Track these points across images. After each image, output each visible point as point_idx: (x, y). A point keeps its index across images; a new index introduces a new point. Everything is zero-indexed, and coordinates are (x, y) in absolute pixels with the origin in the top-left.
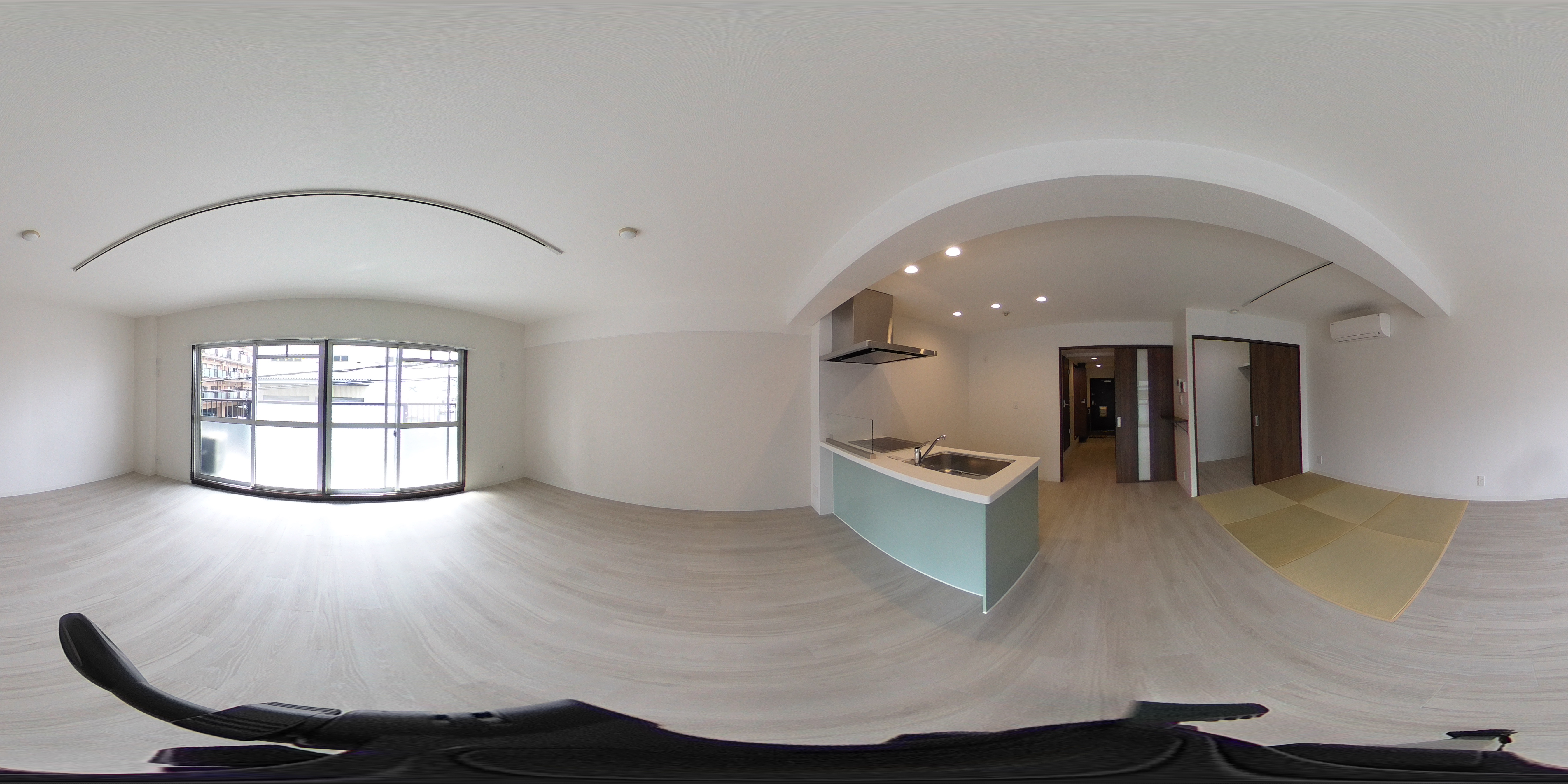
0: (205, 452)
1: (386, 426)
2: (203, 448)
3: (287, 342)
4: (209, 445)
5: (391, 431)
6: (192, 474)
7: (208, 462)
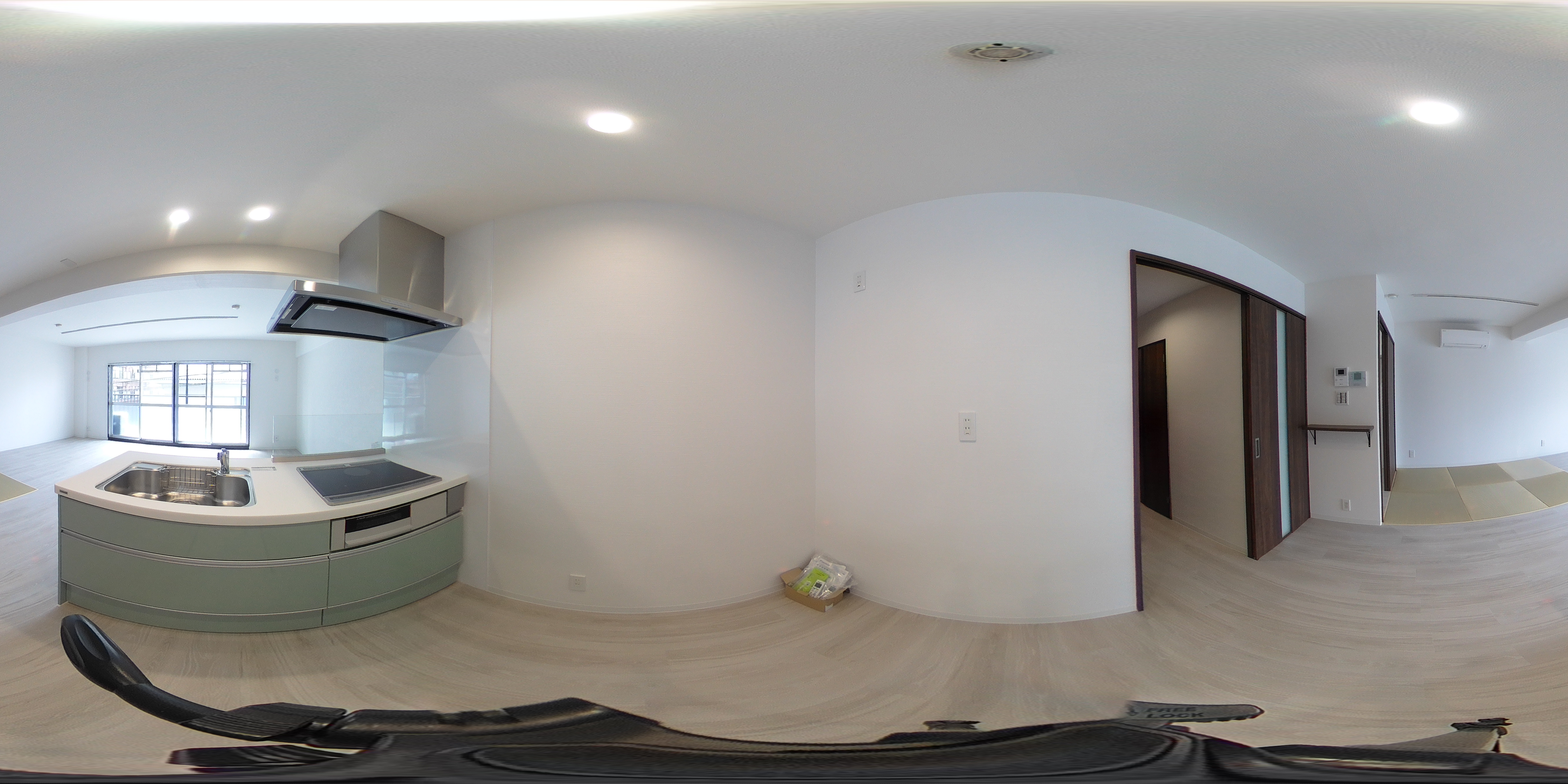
0: (115, 424)
1: (206, 406)
2: (114, 422)
3: (157, 364)
4: (117, 420)
5: (209, 409)
6: (108, 435)
7: (117, 429)
